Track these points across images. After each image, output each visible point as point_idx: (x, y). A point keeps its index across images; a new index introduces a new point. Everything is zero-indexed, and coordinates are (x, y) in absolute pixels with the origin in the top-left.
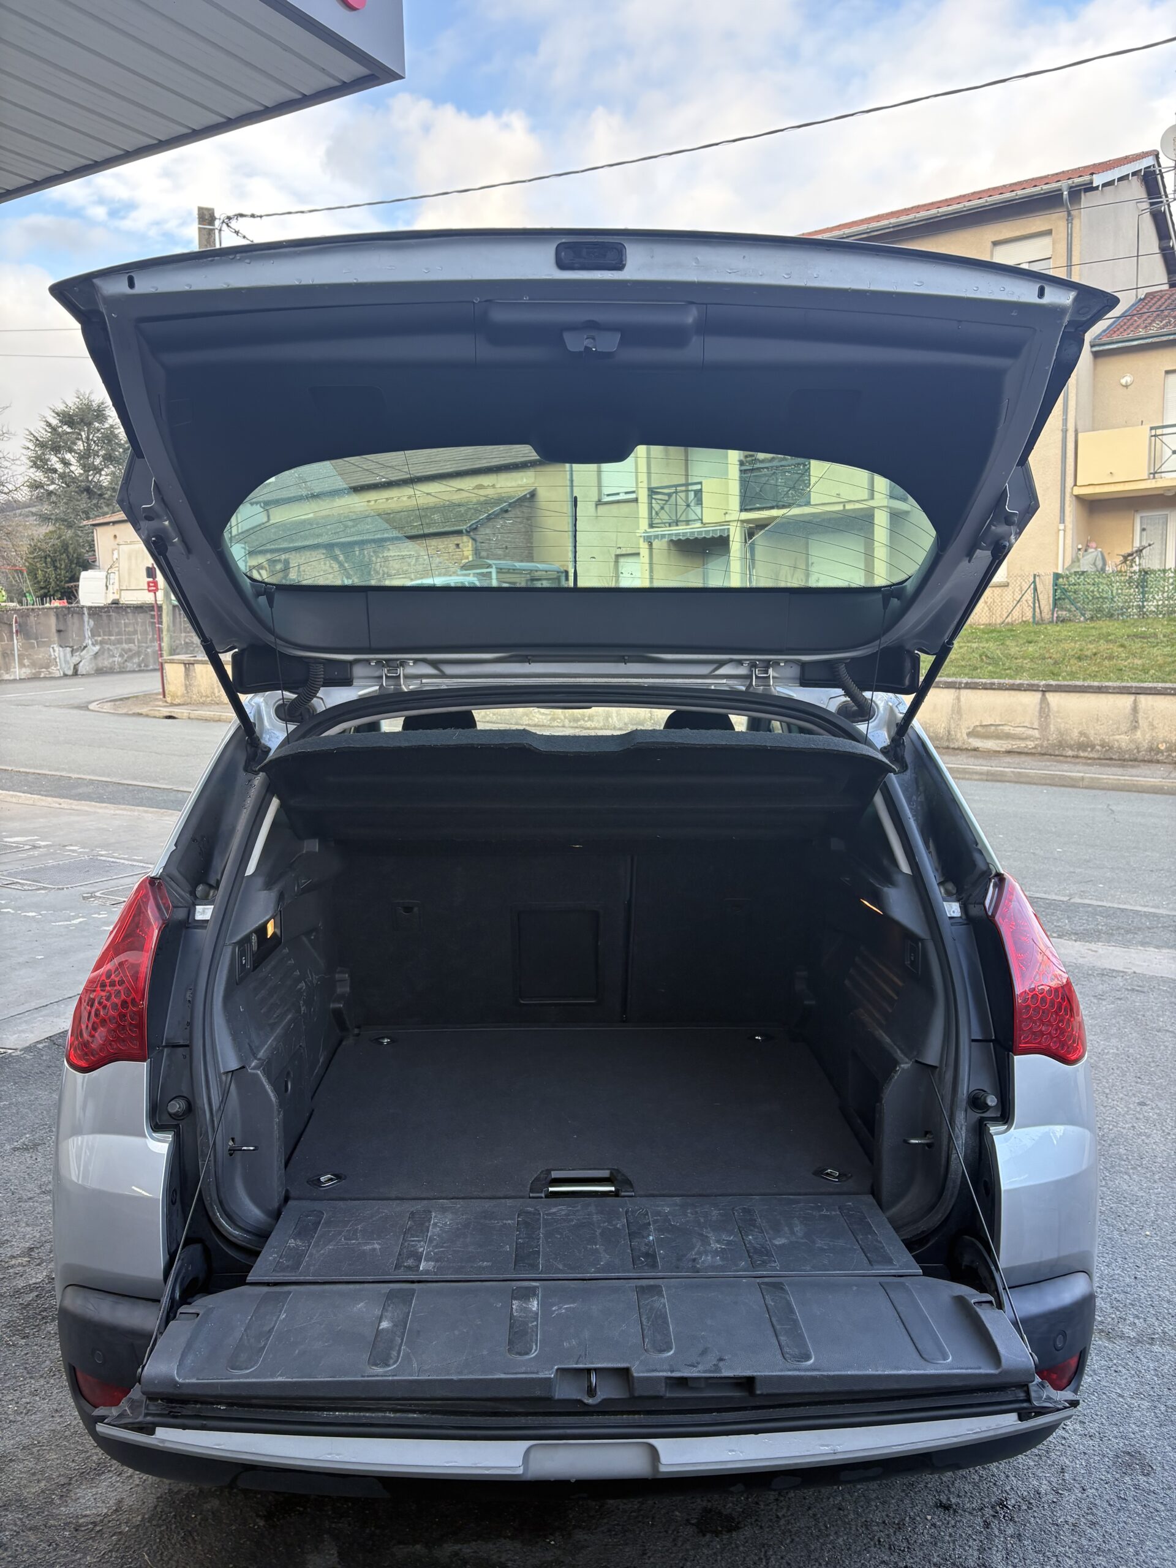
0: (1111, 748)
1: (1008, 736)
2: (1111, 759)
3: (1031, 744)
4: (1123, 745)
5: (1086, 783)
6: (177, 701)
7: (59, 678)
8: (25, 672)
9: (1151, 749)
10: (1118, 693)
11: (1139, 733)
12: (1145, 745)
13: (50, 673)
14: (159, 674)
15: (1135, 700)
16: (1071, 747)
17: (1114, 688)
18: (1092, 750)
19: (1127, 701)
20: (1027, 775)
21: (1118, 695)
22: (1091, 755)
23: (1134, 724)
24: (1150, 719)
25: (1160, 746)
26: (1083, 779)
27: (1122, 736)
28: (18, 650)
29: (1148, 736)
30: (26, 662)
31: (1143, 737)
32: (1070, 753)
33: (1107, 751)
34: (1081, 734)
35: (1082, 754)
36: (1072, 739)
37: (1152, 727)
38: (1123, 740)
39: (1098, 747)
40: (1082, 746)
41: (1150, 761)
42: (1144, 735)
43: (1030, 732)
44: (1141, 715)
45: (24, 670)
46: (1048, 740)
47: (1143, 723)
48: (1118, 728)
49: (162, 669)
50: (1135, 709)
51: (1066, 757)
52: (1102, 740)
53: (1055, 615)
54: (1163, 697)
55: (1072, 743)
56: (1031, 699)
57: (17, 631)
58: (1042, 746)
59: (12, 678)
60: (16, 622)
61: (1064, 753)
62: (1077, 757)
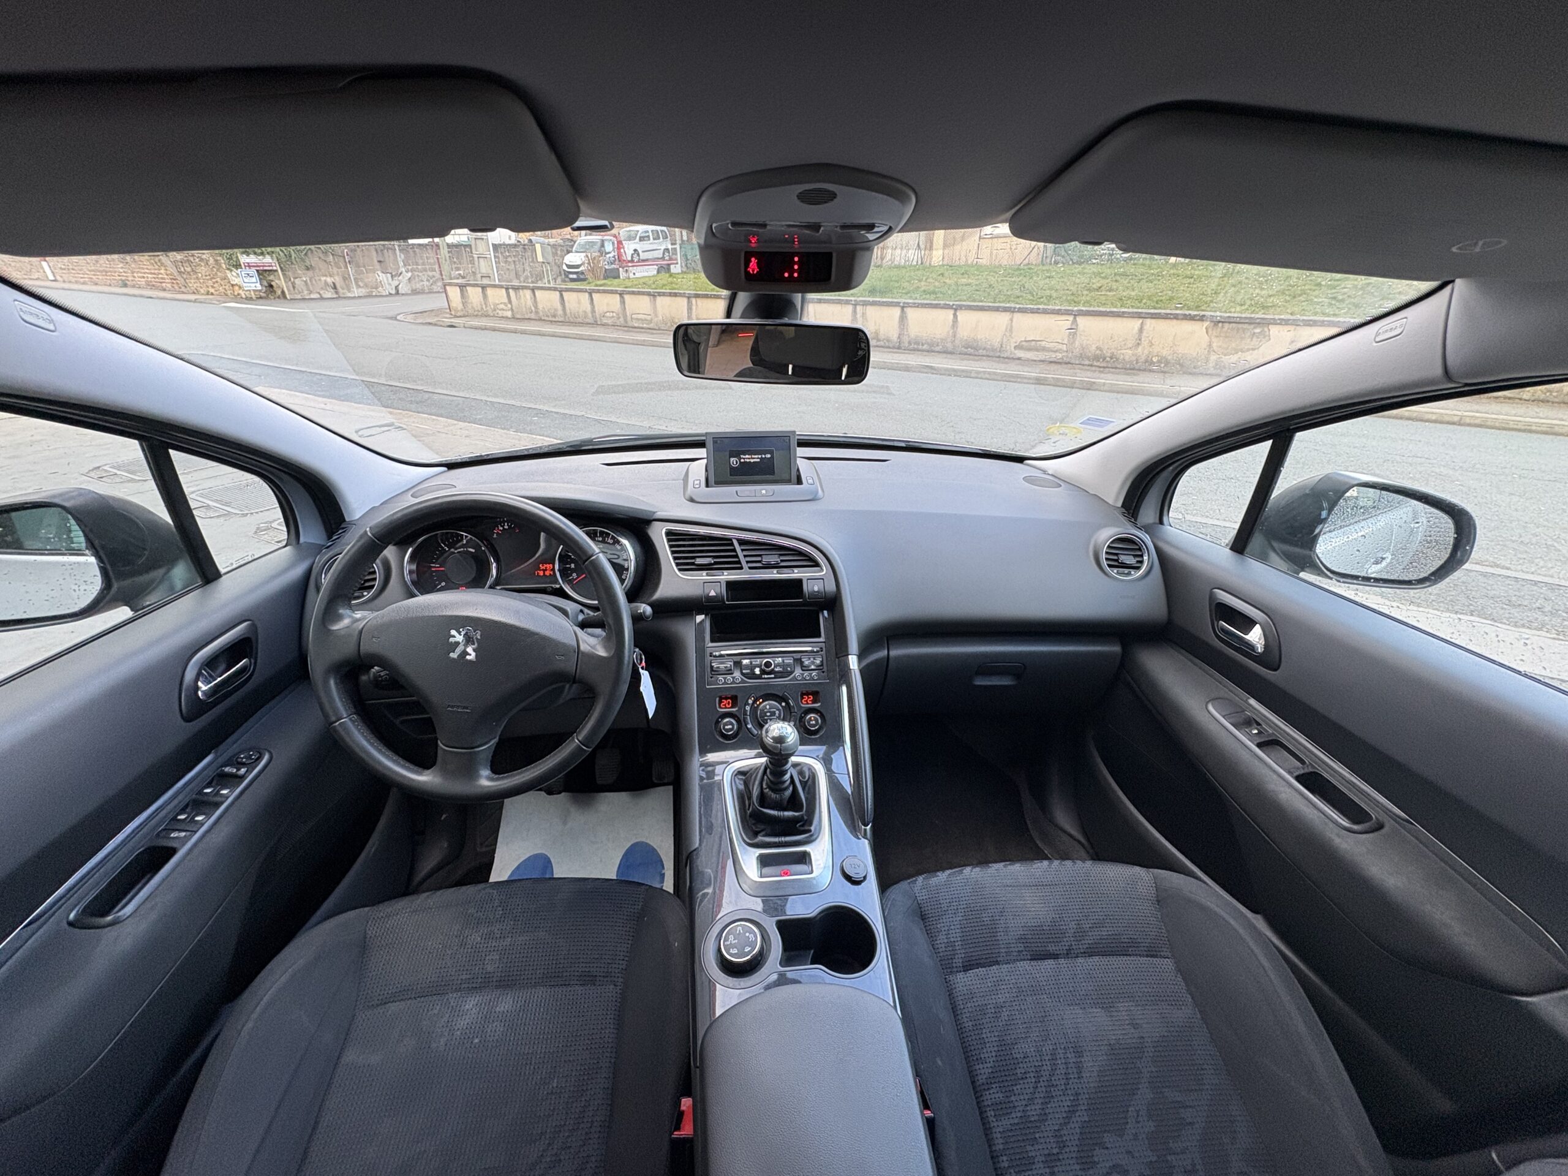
0: (1117, 359)
1: (1044, 349)
2: (1116, 368)
3: (1059, 356)
4: (1127, 358)
5: (1106, 388)
6: (459, 314)
7: (386, 296)
8: (362, 292)
9: (1146, 361)
10: (1131, 317)
11: (1140, 349)
12: (1143, 358)
13: (379, 292)
14: (444, 295)
15: (1142, 322)
16: (1088, 358)
17: (1129, 313)
18: (1103, 360)
19: (1136, 324)
20: (1063, 380)
21: (1130, 319)
22: (1102, 365)
23: (1138, 341)
24: (1150, 338)
25: (1153, 359)
26: (1104, 384)
27: (1127, 351)
28: (353, 275)
29: (1146, 352)
30: (361, 284)
31: (1142, 352)
32: (1087, 362)
33: (1114, 362)
34: (1098, 348)
35: (1095, 364)
36: (1090, 352)
37: (1151, 344)
38: (1127, 354)
39: (1108, 359)
40: (1096, 358)
41: (1144, 370)
42: (1144, 348)
43: (1060, 346)
44: (1145, 334)
45: (360, 290)
46: (1072, 352)
47: (1145, 342)
48: (1125, 344)
49: (446, 292)
50: (1141, 330)
51: (1083, 365)
52: (1113, 353)
53: (1053, 260)
54: (1163, 320)
55: (1090, 355)
56: (1065, 322)
57: (349, 262)
58: (1067, 357)
59: (353, 295)
60: (347, 255)
61: (1083, 362)
62: (1091, 366)
